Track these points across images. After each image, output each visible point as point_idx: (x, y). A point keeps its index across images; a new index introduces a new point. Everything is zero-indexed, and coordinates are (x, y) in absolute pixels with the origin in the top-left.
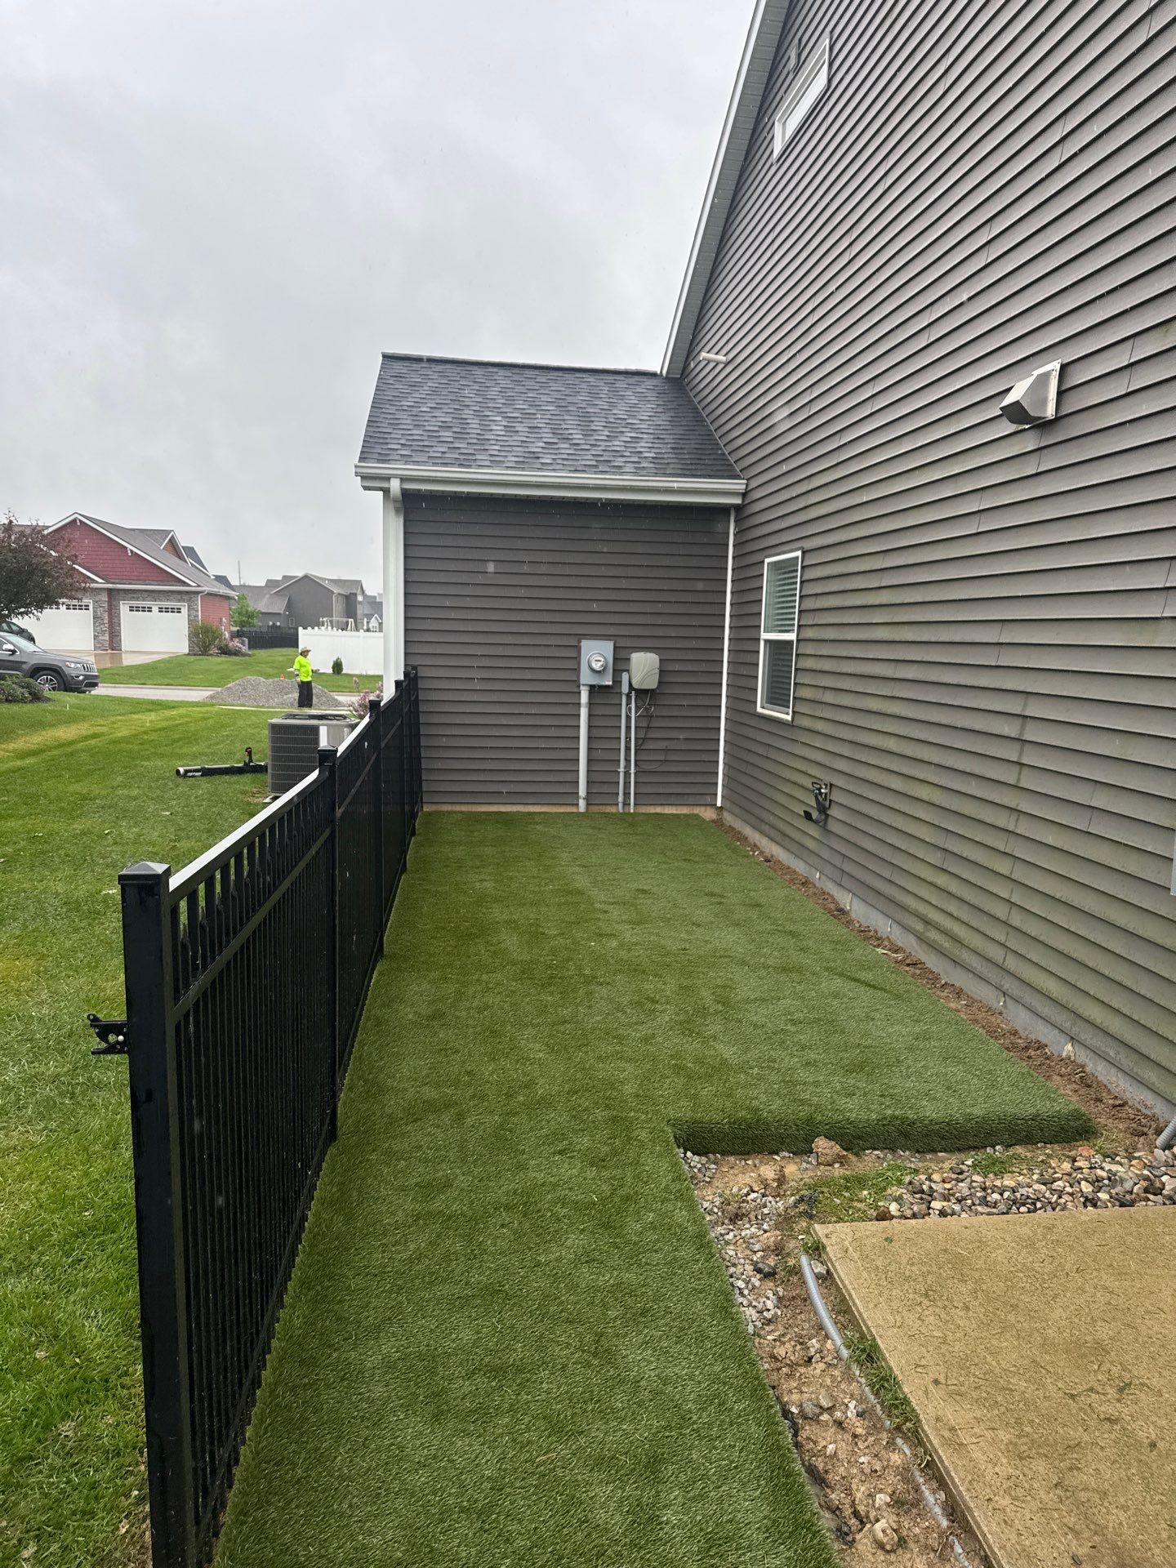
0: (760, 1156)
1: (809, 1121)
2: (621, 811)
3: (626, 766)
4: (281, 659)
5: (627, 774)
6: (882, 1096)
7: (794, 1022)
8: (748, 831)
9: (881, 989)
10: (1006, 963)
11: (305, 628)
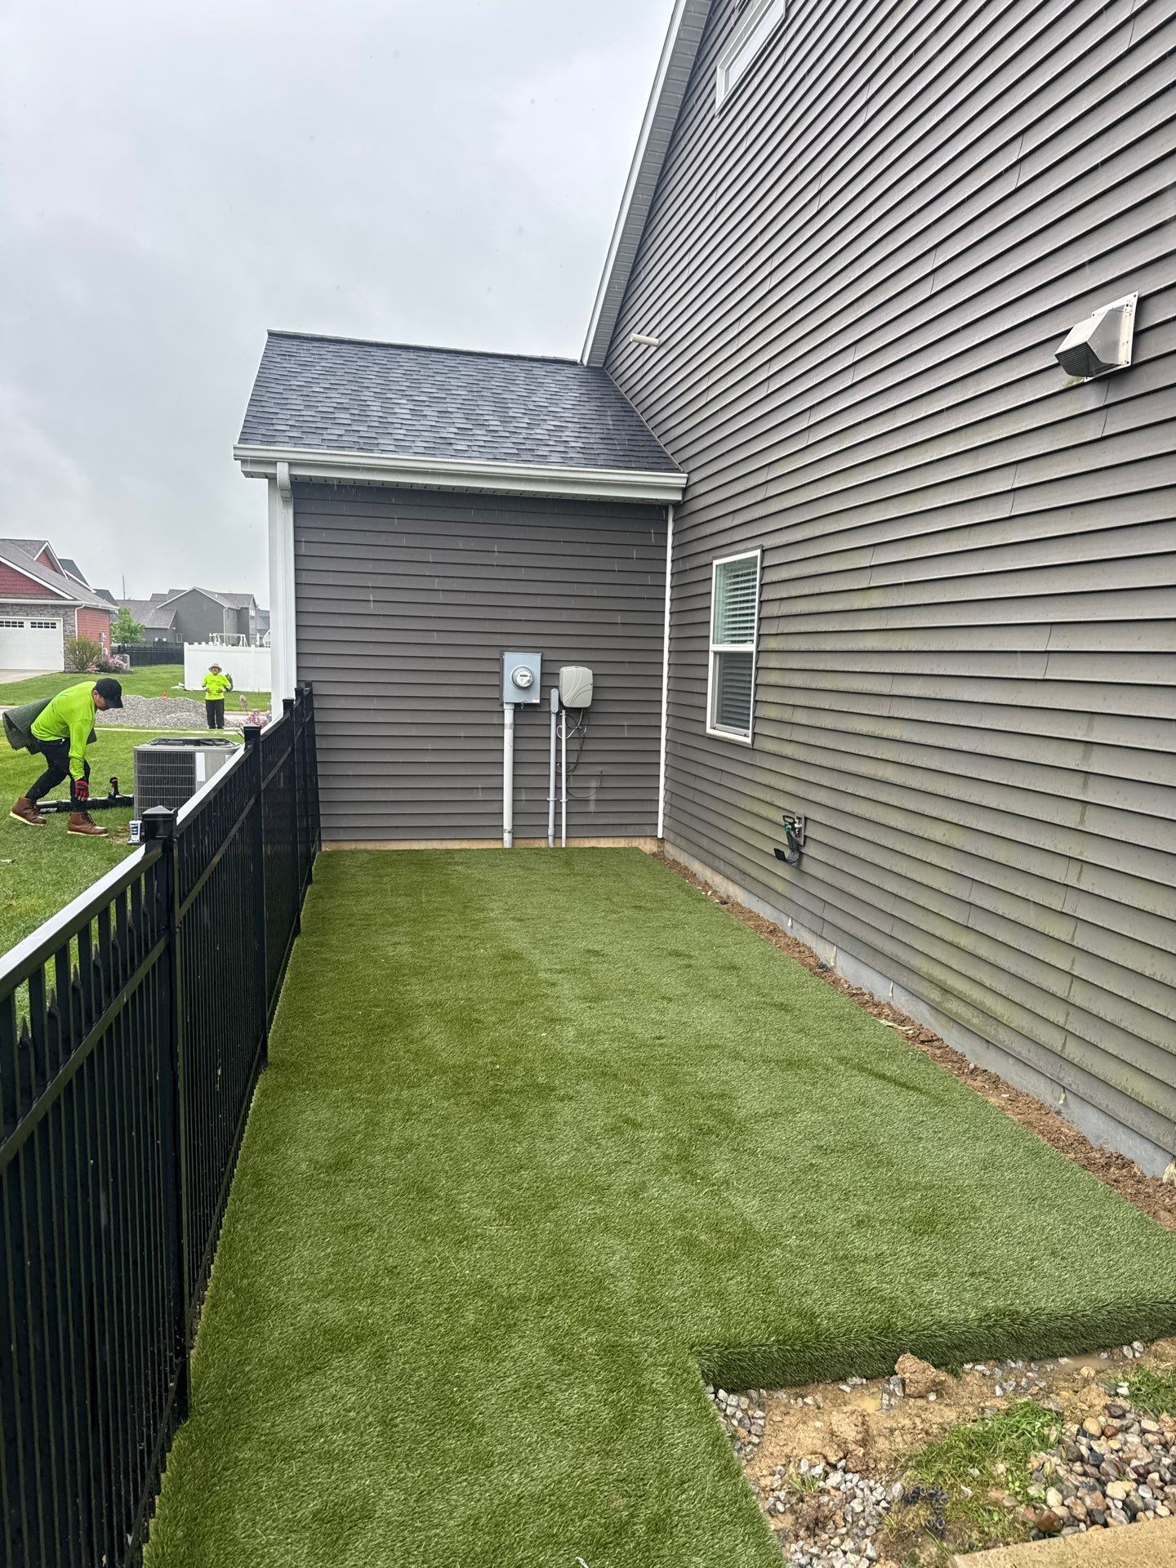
0: (821, 1386)
1: (887, 1329)
2: (551, 845)
3: (557, 797)
4: (165, 676)
5: (558, 803)
6: (972, 1274)
7: (823, 1150)
8: (696, 867)
9: (914, 1088)
10: (1066, 1052)
11: (191, 643)
